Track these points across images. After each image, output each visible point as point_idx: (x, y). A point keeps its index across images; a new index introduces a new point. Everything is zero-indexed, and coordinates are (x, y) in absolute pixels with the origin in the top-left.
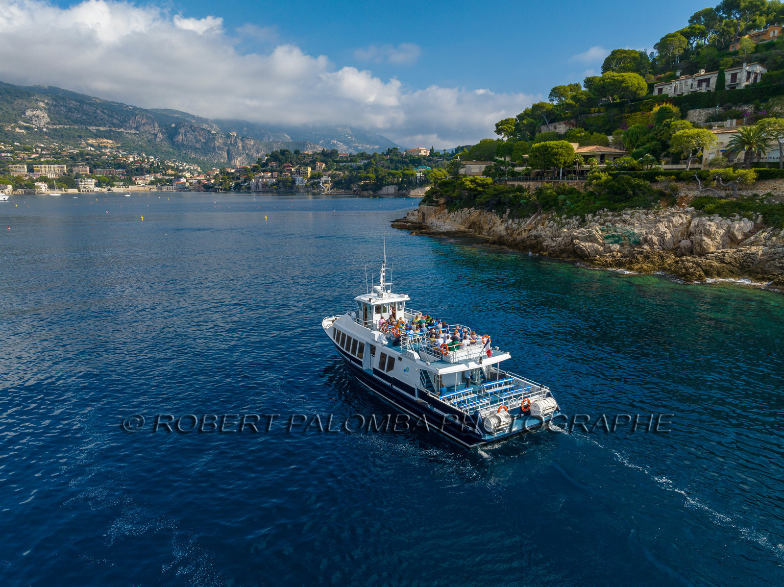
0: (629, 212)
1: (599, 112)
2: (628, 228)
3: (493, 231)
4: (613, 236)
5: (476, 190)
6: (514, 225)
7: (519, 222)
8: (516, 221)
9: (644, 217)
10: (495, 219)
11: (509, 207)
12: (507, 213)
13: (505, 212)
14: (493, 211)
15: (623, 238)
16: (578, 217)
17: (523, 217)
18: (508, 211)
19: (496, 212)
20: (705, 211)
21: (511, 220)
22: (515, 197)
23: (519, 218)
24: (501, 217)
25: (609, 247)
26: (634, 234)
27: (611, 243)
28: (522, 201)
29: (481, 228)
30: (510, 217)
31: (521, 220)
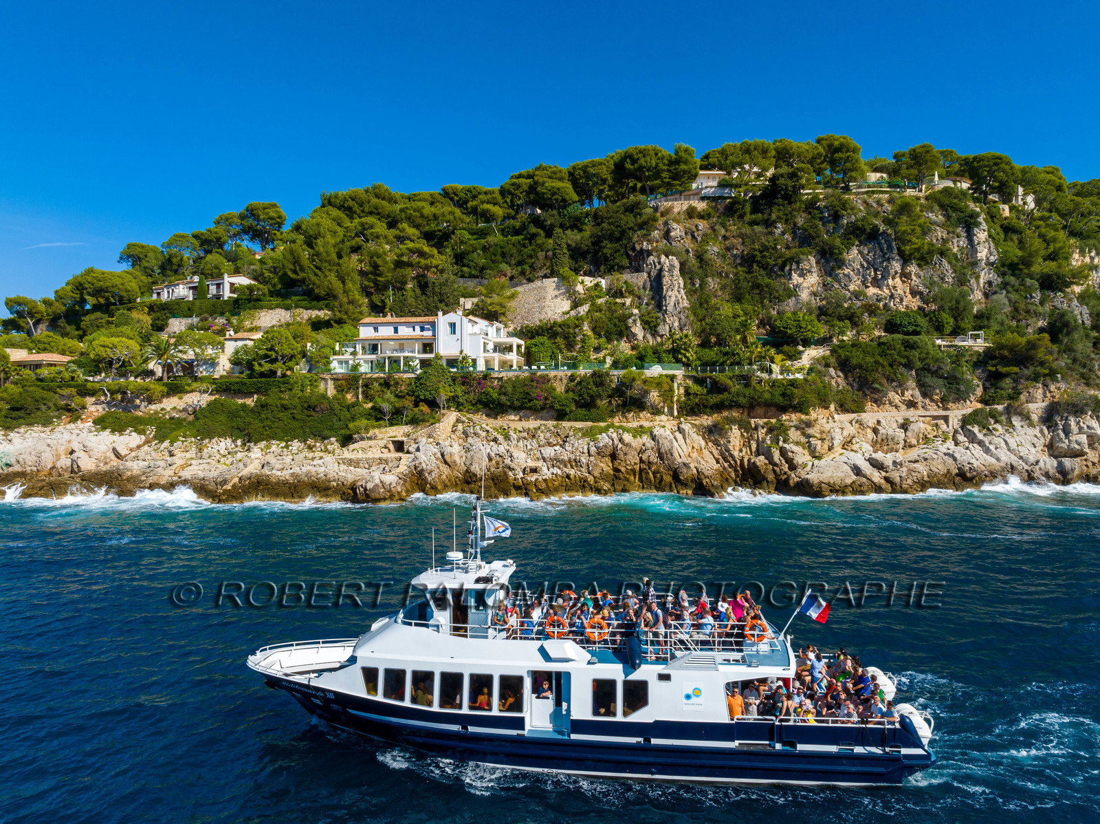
9: (34, 435)
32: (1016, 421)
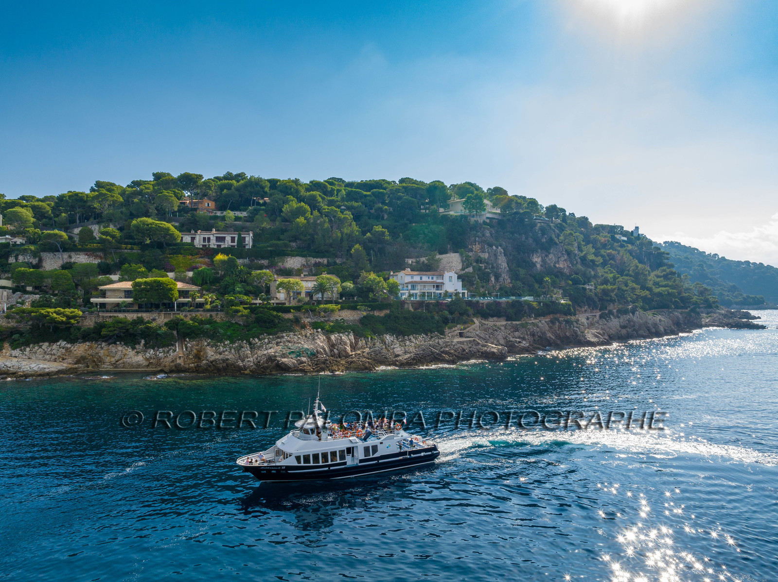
0: (284, 335)
1: (132, 249)
2: (299, 345)
3: (124, 363)
4: (293, 352)
5: (69, 323)
6: (160, 354)
7: (164, 351)
8: (161, 350)
9: (296, 337)
10: (124, 351)
11: (142, 338)
12: (142, 344)
13: (139, 343)
14: (118, 343)
15: (301, 353)
16: (245, 341)
17: (168, 346)
18: (143, 342)
19: (125, 344)
20: (327, 331)
21: (152, 350)
22: (148, 328)
23: (162, 348)
24: (133, 348)
25: (299, 360)
26: (308, 349)
27: (296, 357)
28: (159, 332)
29: (98, 361)
30: (147, 346)
31: (166, 349)
32: (612, 317)
